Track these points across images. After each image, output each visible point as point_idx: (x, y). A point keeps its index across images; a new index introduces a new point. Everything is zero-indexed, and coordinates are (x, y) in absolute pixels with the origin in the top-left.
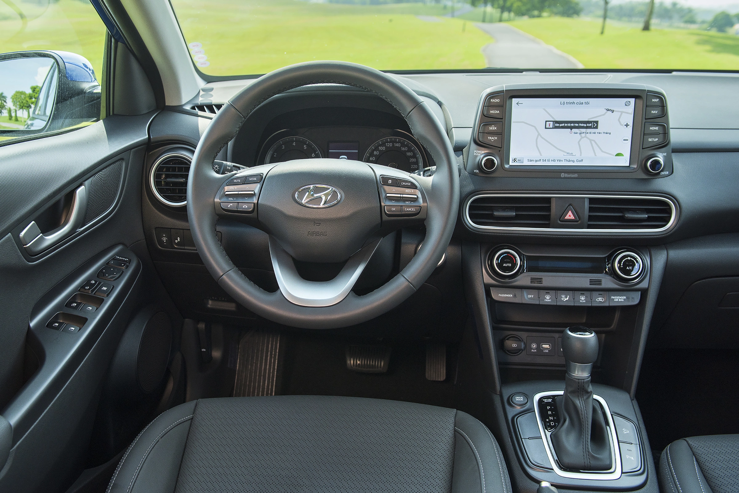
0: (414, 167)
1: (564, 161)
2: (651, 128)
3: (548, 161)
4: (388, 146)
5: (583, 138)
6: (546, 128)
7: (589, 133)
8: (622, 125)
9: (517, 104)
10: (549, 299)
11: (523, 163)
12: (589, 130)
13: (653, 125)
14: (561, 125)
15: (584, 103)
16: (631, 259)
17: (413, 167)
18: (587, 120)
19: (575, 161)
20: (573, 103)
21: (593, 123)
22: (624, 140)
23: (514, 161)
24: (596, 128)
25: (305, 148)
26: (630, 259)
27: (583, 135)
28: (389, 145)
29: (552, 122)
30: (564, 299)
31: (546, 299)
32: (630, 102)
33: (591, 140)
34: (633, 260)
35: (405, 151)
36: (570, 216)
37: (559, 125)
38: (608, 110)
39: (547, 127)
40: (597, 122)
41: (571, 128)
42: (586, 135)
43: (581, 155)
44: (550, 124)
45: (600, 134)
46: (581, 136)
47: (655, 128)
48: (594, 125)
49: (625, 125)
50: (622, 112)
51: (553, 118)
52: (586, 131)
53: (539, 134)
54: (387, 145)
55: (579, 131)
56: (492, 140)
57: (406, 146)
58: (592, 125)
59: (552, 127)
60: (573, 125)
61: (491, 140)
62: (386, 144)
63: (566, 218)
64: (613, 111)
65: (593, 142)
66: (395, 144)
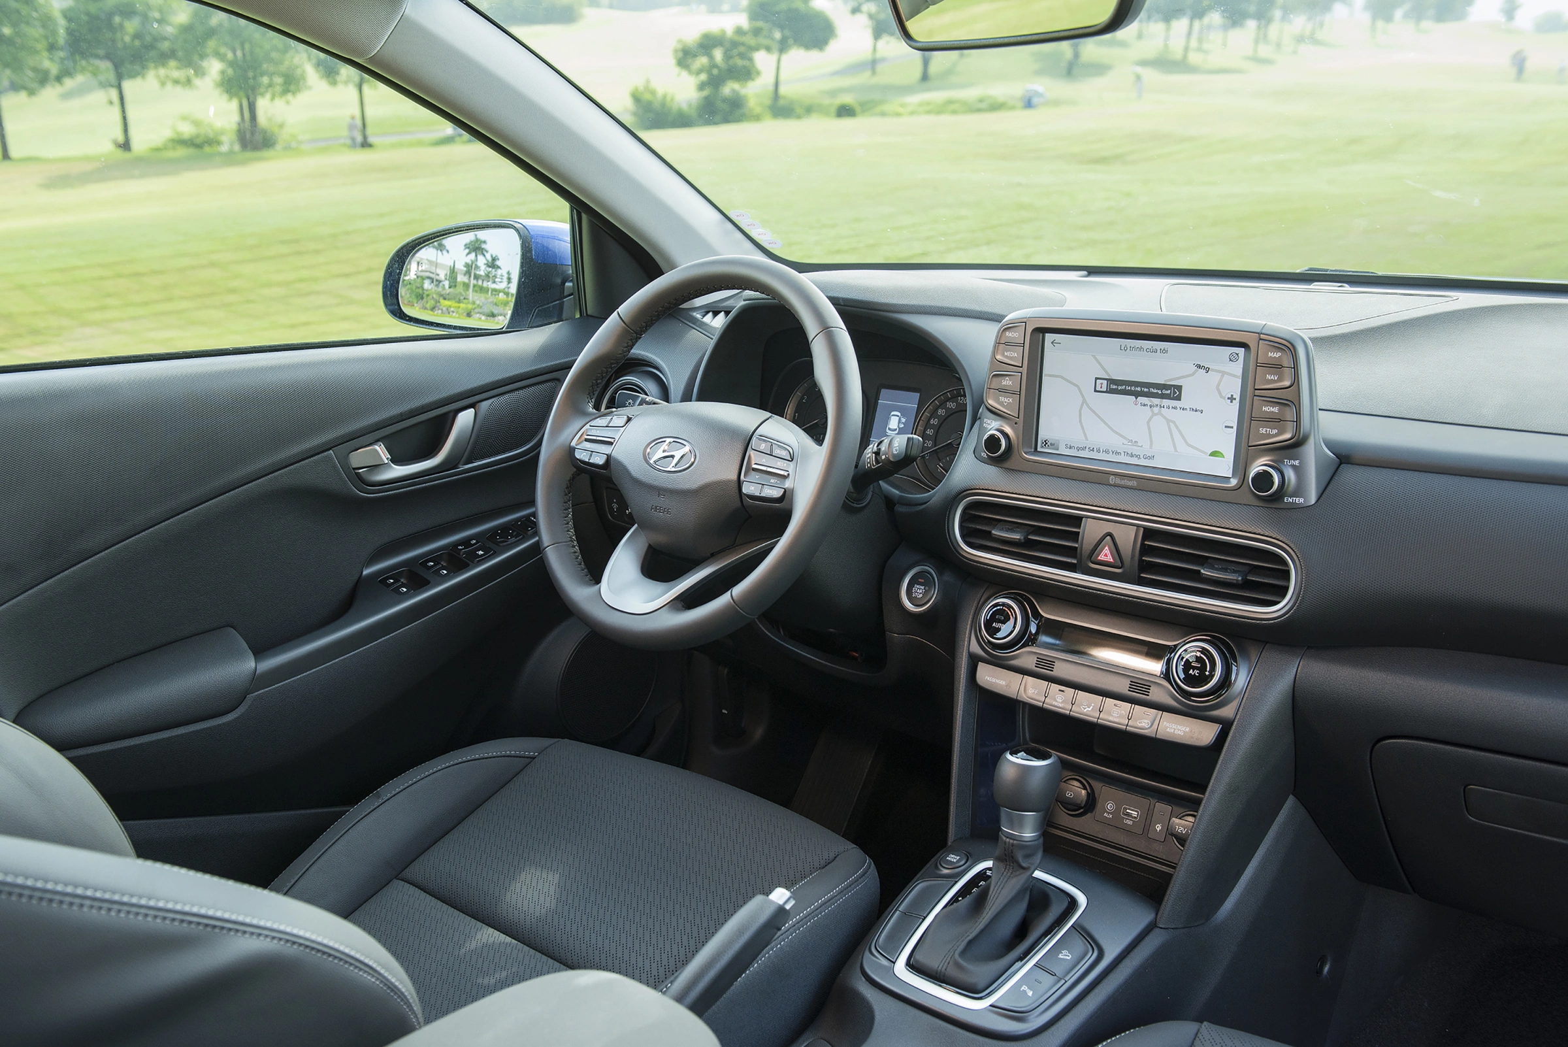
1: (1123, 454)
2: (1265, 409)
3: (1097, 451)
5: (1156, 414)
6: (1095, 391)
7: (1165, 407)
8: (1224, 398)
9: (1052, 343)
10: (1062, 703)
11: (1058, 450)
12: (1166, 402)
13: (1269, 404)
14: (1120, 388)
15: (1159, 351)
16: (1202, 655)
18: (1163, 383)
19: (1141, 456)
20: (1141, 349)
21: (1174, 390)
22: (1226, 427)
23: (1045, 445)
24: (1179, 398)
26: (1200, 656)
27: (1156, 410)
29: (1106, 381)
30: (1085, 708)
31: (1057, 701)
32: (1237, 354)
33: (1168, 421)
34: (1205, 658)
36: (1106, 555)
37: (1117, 387)
38: (1199, 366)
39: (1097, 389)
40: (1179, 388)
41: (1137, 395)
42: (1160, 411)
43: (1151, 447)
44: (1102, 384)
45: (1185, 411)
46: (1152, 411)
47: (1272, 409)
48: (1175, 393)
49: (1228, 398)
50: (1223, 373)
51: (1106, 372)
52: (1161, 402)
53: (1084, 401)
54: (960, 401)
55: (1151, 401)
56: (1006, 402)
58: (1171, 392)
59: (1105, 390)
60: (1139, 389)
61: (1003, 402)
62: (959, 398)
63: (1099, 558)
64: (1207, 371)
65: (1172, 425)
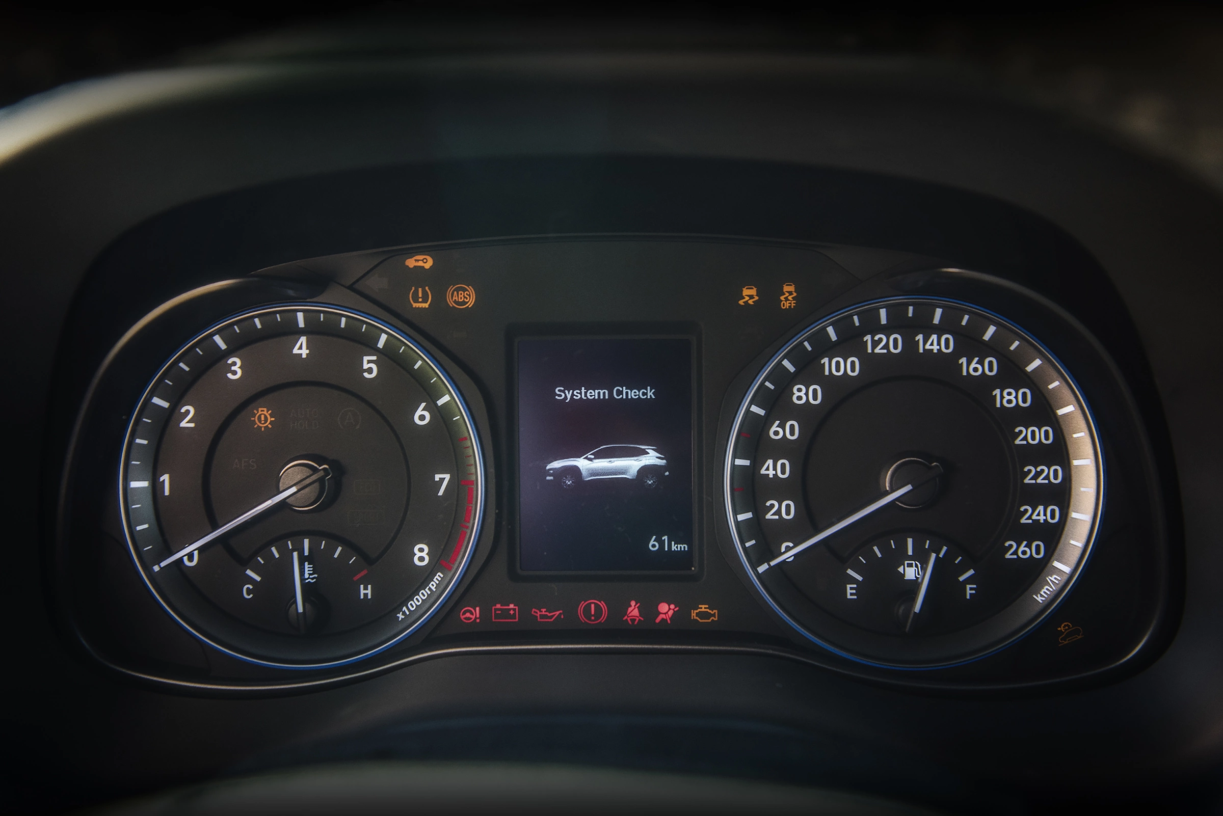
0: (1039, 481)
4: (877, 350)
17: (1036, 477)
25: (370, 371)
28: (886, 346)
35: (985, 384)
54: (874, 348)
57: (994, 348)
62: (868, 338)
66: (920, 337)
